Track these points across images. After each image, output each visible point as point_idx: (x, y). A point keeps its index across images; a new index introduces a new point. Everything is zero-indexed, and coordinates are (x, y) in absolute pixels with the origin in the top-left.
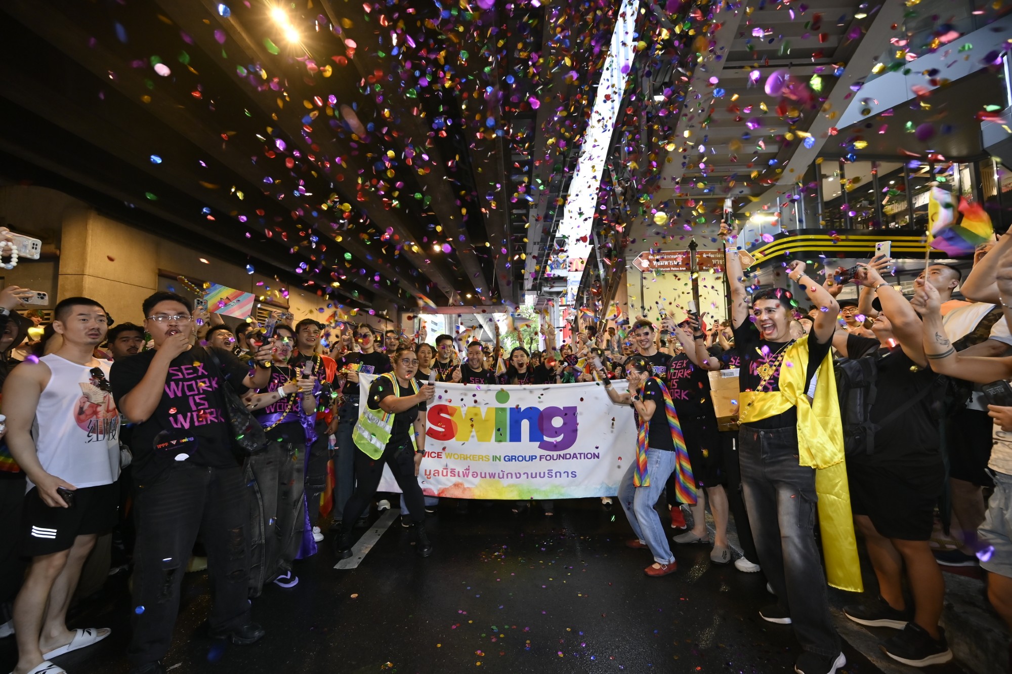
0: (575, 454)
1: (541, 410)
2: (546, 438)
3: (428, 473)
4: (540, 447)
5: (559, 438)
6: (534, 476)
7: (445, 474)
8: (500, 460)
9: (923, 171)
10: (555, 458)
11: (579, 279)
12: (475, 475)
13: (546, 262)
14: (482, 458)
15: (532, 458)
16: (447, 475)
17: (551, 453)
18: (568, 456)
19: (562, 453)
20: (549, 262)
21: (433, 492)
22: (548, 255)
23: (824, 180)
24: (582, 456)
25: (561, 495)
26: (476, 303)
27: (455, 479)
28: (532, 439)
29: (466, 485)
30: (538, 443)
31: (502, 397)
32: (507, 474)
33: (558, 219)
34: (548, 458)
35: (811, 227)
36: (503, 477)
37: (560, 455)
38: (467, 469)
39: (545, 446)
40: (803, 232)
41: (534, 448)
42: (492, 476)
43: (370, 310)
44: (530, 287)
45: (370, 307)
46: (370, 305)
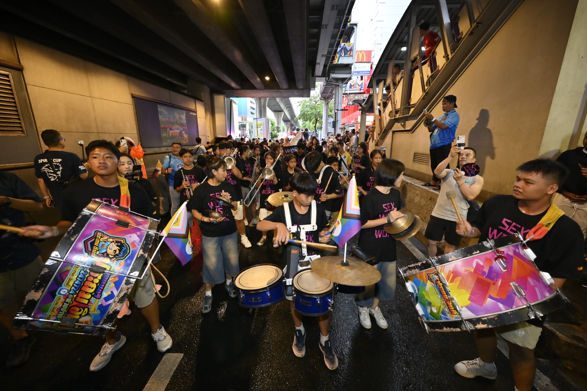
13: (336, 49)
20: (339, 49)
43: (186, 92)
44: (320, 74)
45: (185, 89)
46: (186, 86)
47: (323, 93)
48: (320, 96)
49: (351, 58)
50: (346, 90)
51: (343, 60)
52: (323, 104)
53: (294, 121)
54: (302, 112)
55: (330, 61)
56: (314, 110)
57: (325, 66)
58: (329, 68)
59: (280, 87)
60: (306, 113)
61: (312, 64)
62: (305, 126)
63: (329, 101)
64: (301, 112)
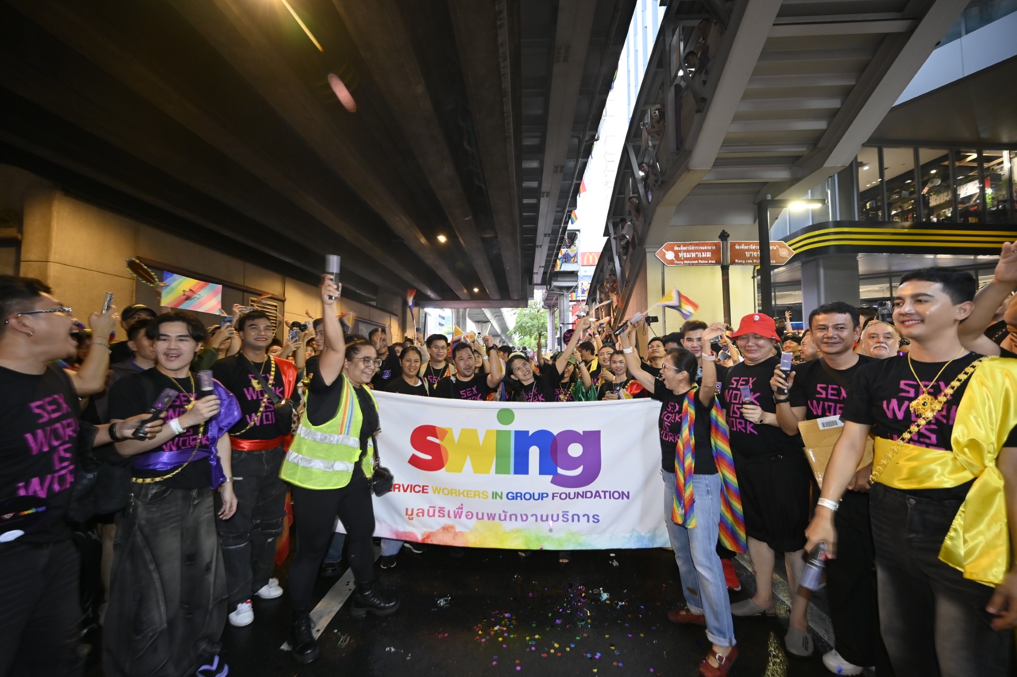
0: (597, 492)
1: (555, 434)
2: (560, 471)
3: (410, 513)
4: (553, 482)
5: (578, 472)
6: (544, 518)
7: (431, 514)
8: (501, 498)
9: (969, 159)
10: (572, 496)
11: (592, 273)
12: (470, 515)
13: (557, 254)
14: (479, 495)
15: (542, 496)
16: (434, 515)
17: (567, 490)
18: (589, 495)
19: (581, 490)
20: (560, 256)
21: (415, 536)
22: (559, 248)
23: (860, 169)
24: (607, 494)
25: (580, 544)
26: (483, 298)
27: (445, 521)
28: (542, 472)
29: (458, 529)
30: (550, 477)
31: (505, 417)
32: (511, 516)
33: (571, 209)
34: (563, 496)
35: (845, 218)
36: (505, 519)
37: (578, 493)
38: (459, 508)
39: (558, 480)
40: (837, 224)
41: (545, 483)
42: (491, 517)
43: (374, 303)
44: (539, 281)
45: (374, 300)
46: (375, 298)
47: (546, 300)
48: (542, 303)
49: (576, 264)
50: (577, 297)
51: (567, 267)
52: (546, 313)
53: (507, 336)
54: (519, 324)
55: (550, 269)
56: (536, 321)
57: (545, 273)
58: (549, 275)
59: (489, 297)
60: (524, 325)
61: (529, 273)
62: (524, 344)
63: (556, 309)
64: (517, 323)
